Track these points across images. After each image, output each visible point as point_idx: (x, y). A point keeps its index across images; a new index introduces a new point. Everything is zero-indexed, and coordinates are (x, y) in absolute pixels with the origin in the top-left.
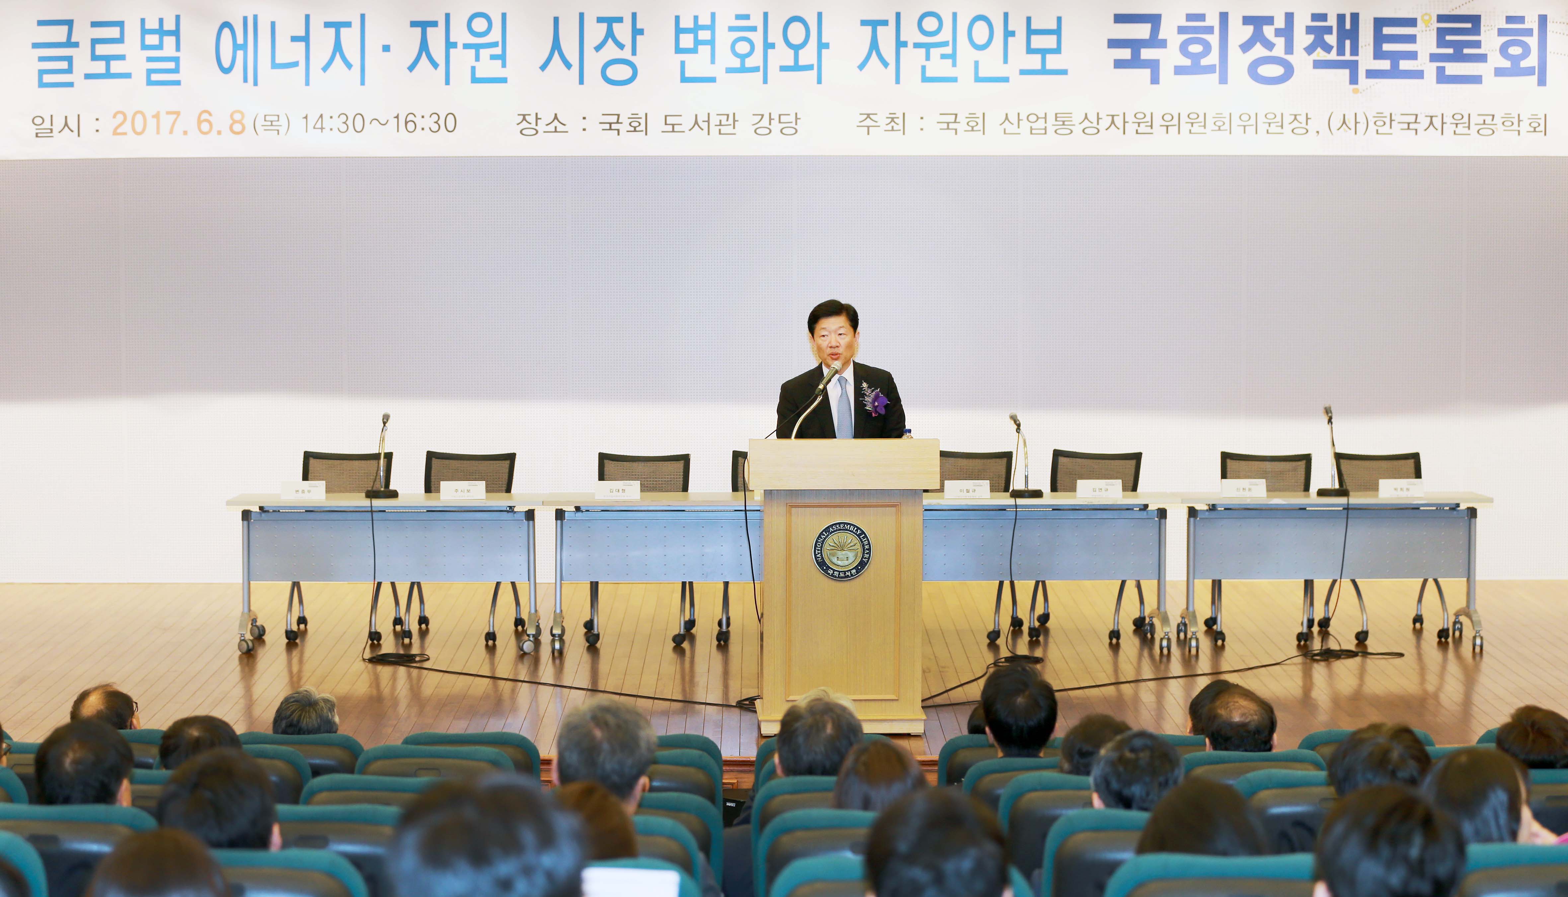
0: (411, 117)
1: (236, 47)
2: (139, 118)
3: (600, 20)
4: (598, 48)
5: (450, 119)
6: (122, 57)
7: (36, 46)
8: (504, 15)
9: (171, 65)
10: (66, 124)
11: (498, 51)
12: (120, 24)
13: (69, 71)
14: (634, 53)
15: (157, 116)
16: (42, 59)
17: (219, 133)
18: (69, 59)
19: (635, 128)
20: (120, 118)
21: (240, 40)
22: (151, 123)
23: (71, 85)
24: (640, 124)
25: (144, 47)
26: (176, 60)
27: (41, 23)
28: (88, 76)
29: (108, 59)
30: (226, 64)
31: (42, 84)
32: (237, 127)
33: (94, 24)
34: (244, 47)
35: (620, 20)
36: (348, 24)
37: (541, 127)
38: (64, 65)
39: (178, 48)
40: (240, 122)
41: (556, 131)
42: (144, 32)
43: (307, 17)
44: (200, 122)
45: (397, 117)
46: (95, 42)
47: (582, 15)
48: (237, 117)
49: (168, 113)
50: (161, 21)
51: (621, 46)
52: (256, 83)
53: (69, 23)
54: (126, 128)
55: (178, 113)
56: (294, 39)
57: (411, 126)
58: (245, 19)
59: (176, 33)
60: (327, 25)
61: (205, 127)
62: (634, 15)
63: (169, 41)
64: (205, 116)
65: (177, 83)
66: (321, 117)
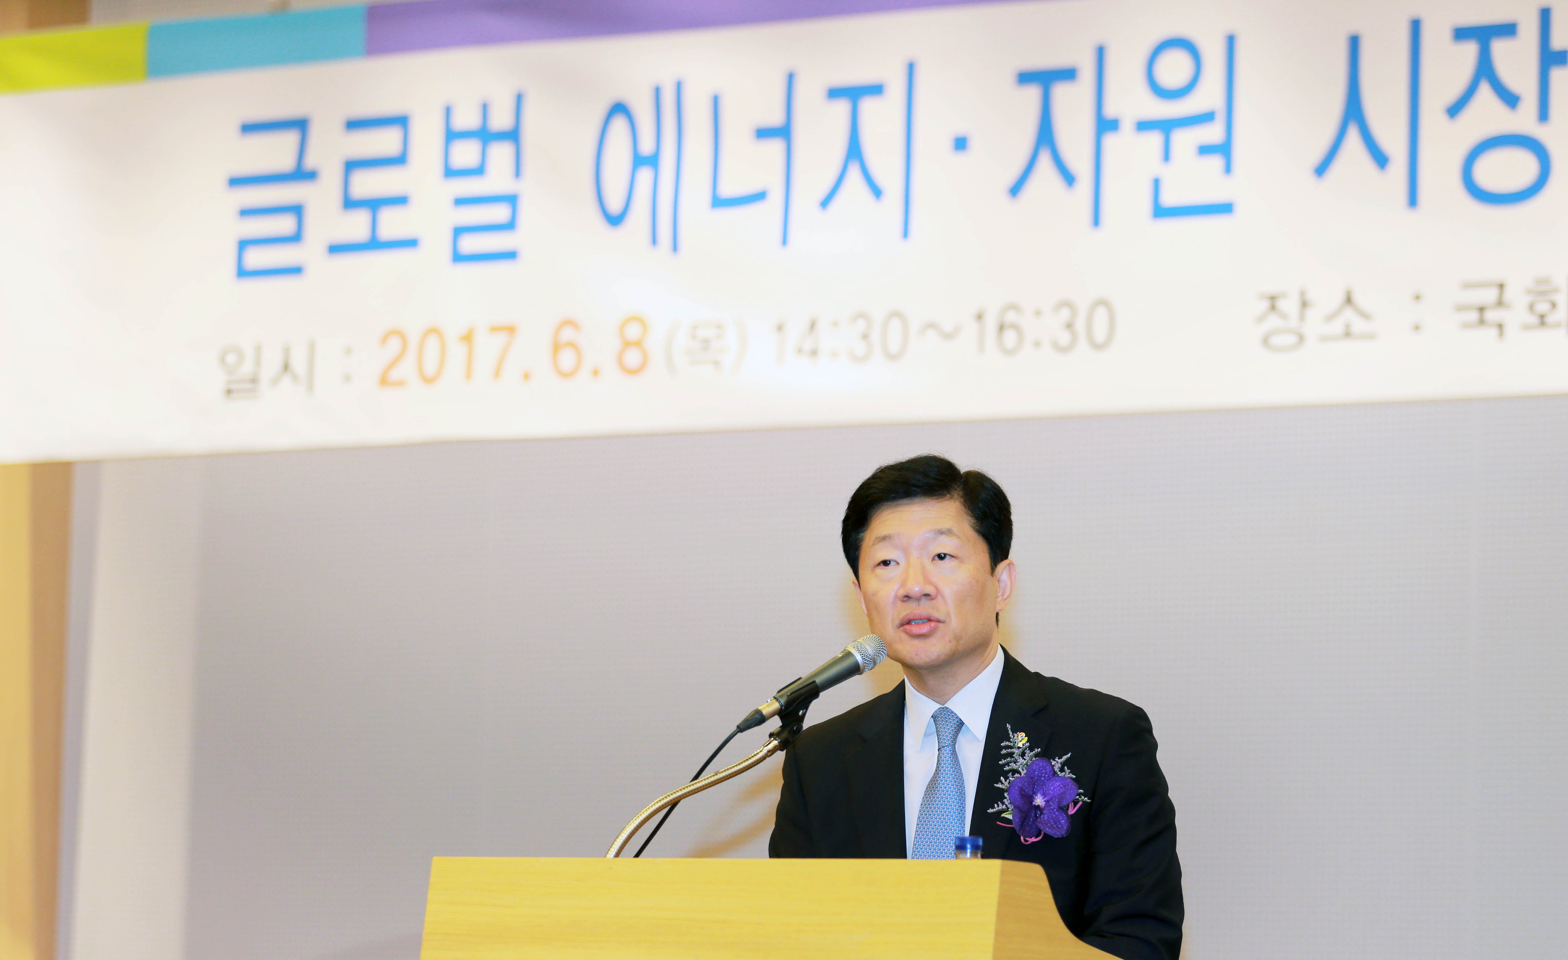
0: (1011, 317)
1: (639, 161)
2: (432, 344)
3: (1461, 34)
4: (1454, 110)
5: (1101, 314)
6: (401, 201)
7: (236, 182)
8: (1231, 41)
9: (499, 213)
10: (286, 367)
11: (1213, 133)
12: (401, 121)
13: (296, 238)
14: (1543, 114)
15: (468, 338)
16: (246, 213)
17: (596, 373)
18: (297, 210)
19: (1542, 317)
20: (394, 344)
21: (647, 146)
22: (457, 352)
23: (296, 270)
24: (1554, 305)
25: (450, 172)
26: (512, 200)
27: (249, 128)
28: (335, 249)
29: (374, 205)
30: (615, 204)
31: (243, 273)
32: (633, 358)
33: (354, 125)
34: (653, 161)
35: (1508, 30)
36: (876, 90)
37: (1314, 324)
38: (285, 225)
39: (518, 172)
40: (638, 344)
41: (1348, 334)
42: (451, 136)
43: (791, 79)
44: (557, 347)
45: (980, 317)
46: (352, 166)
47: (1416, 26)
48: (633, 332)
49: (495, 329)
50: (485, 109)
51: (1511, 100)
52: (675, 248)
53: (300, 125)
54: (406, 369)
55: (511, 330)
56: (763, 133)
57: (1010, 337)
58: (658, 92)
59: (513, 135)
60: (834, 93)
61: (567, 359)
62: (1545, 15)
63: (500, 154)
64: (567, 334)
65: (510, 255)
66: (813, 326)
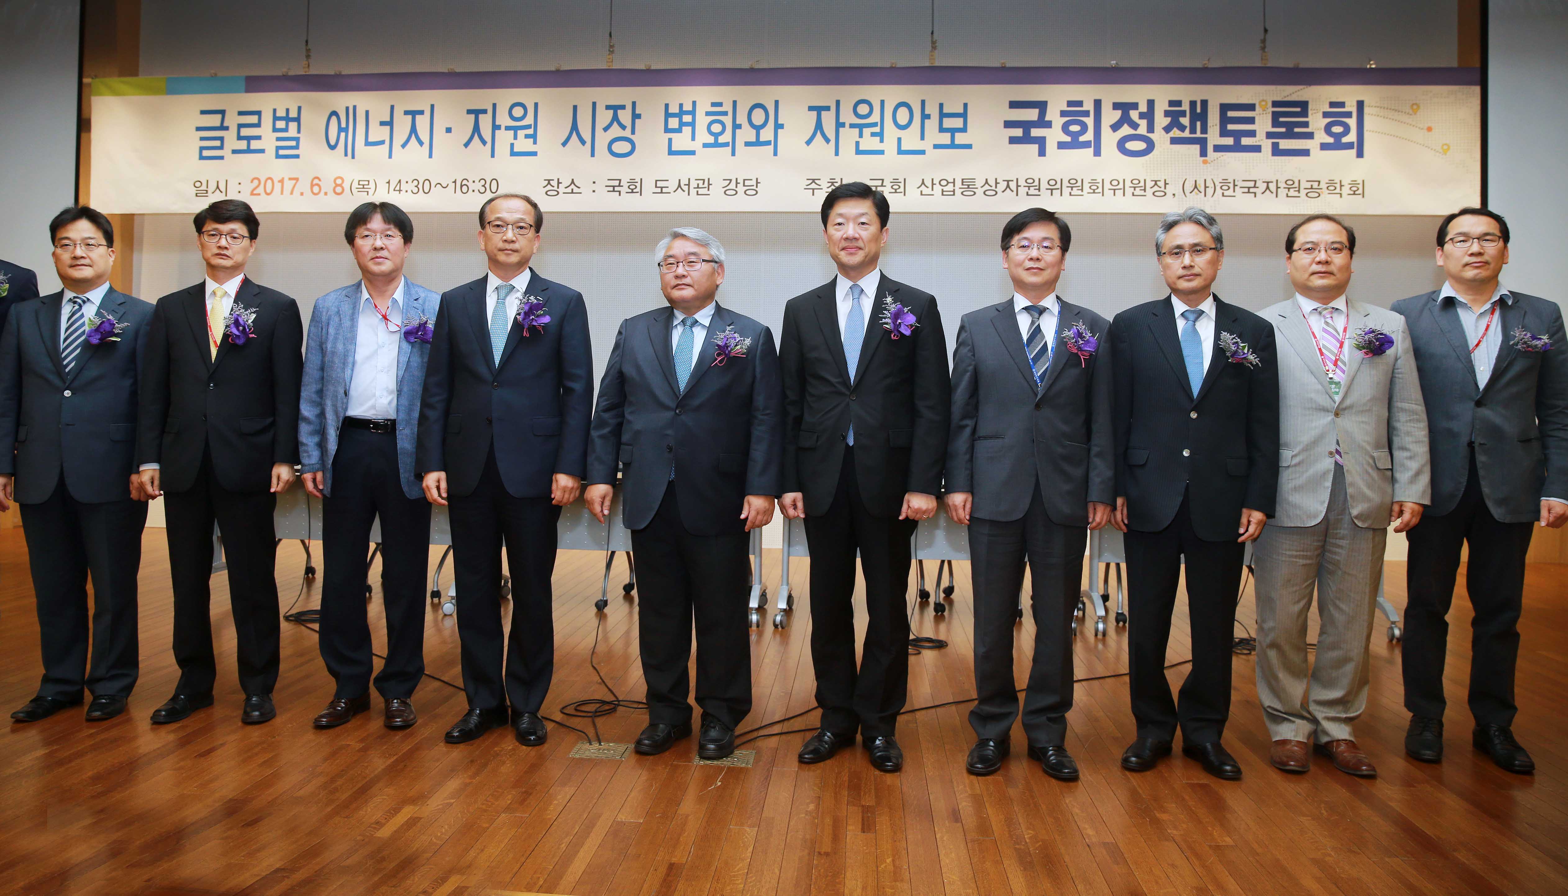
0: (465, 182)
1: (340, 130)
2: (269, 182)
3: (608, 107)
4: (606, 129)
5: (494, 183)
6: (259, 138)
7: (198, 129)
8: (536, 105)
9: (293, 143)
10: (218, 187)
11: (530, 131)
12: (259, 113)
13: (221, 148)
14: (633, 132)
15: (282, 181)
16: (202, 139)
17: (326, 194)
18: (221, 139)
19: (632, 190)
20: (256, 182)
21: (343, 125)
22: (278, 186)
23: (222, 158)
24: (636, 187)
25: (275, 130)
26: (297, 140)
27: (203, 112)
28: (235, 152)
29: (249, 139)
30: (333, 143)
31: (202, 158)
32: (339, 190)
33: (241, 113)
34: (346, 130)
35: (623, 107)
36: (421, 112)
37: (562, 189)
38: (217, 143)
39: (299, 132)
40: (340, 185)
41: (572, 193)
42: (276, 118)
43: (392, 107)
44: (312, 186)
45: (455, 182)
46: (240, 126)
47: (594, 104)
48: (339, 181)
49: (290, 179)
50: (288, 110)
51: (623, 127)
52: (353, 157)
53: (223, 112)
54: (260, 190)
55: (297, 179)
56: (383, 124)
57: (465, 189)
58: (347, 109)
59: (298, 120)
60: (406, 113)
61: (316, 189)
62: (634, 104)
63: (293, 126)
64: (316, 181)
65: (297, 156)
66: (400, 181)
